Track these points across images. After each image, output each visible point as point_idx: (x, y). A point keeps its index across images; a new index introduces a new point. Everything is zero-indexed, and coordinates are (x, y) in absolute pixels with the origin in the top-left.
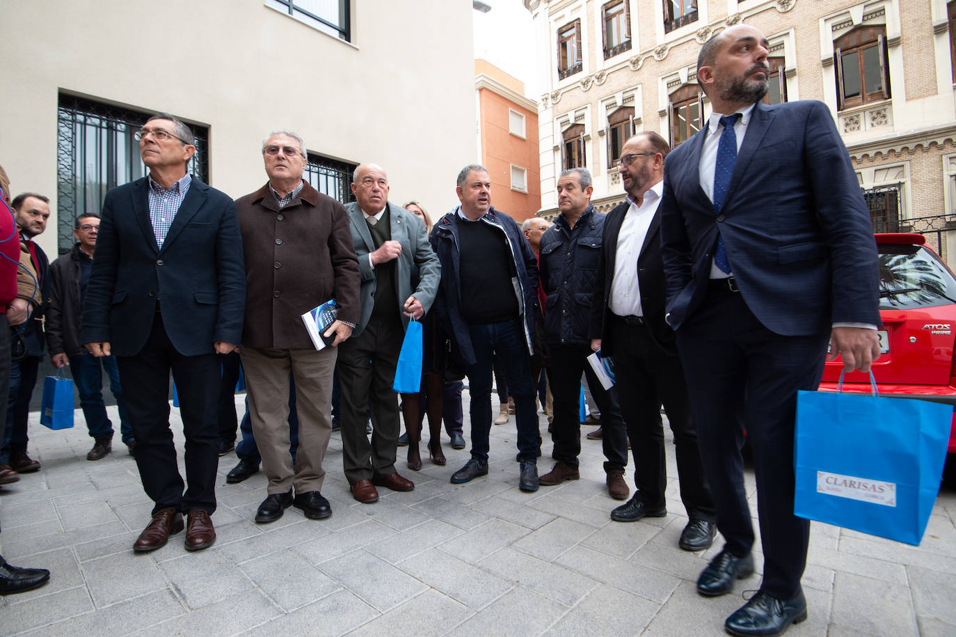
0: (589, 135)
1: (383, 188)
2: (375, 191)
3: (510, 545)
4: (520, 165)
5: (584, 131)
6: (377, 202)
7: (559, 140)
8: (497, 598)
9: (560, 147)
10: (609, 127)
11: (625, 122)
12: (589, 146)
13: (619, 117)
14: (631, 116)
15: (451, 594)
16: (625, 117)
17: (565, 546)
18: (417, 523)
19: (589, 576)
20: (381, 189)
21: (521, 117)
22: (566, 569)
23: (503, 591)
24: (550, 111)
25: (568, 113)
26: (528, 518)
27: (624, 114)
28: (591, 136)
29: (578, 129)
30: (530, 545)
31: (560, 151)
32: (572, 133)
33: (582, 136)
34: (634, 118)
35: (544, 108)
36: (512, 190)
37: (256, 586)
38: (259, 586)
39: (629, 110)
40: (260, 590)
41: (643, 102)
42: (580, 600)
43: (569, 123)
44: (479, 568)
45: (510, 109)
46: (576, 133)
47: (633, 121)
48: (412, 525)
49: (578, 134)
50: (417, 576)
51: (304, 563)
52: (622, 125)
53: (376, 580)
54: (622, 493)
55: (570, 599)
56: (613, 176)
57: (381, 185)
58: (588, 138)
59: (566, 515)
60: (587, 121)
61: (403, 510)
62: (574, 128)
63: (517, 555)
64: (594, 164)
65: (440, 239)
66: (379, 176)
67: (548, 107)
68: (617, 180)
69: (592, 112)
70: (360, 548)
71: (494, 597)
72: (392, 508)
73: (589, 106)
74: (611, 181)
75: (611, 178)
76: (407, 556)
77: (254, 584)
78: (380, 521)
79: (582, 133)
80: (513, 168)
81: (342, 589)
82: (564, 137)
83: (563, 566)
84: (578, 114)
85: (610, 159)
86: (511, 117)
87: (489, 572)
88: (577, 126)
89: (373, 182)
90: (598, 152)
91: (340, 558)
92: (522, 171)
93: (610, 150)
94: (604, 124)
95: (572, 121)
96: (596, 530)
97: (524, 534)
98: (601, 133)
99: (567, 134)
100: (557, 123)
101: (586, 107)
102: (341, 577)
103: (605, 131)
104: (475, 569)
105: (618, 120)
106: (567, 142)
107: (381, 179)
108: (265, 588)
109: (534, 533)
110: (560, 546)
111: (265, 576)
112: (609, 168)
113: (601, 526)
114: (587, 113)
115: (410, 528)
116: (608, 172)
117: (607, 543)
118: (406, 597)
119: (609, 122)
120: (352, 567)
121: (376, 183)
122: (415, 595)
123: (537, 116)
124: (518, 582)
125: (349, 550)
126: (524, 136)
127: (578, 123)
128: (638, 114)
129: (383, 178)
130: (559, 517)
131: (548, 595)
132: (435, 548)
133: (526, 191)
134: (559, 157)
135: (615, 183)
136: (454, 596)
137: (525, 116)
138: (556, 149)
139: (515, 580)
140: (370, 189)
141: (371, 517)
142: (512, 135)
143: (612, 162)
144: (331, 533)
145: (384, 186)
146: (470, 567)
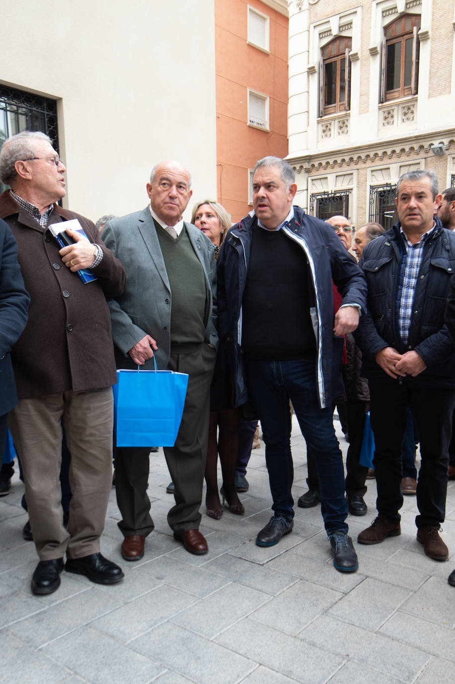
0: (356, 54)
1: (181, 194)
2: (172, 198)
3: (325, 612)
4: (262, 91)
5: (350, 47)
6: (172, 208)
7: (316, 59)
8: (332, 675)
9: (316, 68)
10: (384, 43)
11: (406, 37)
12: (356, 69)
13: (398, 29)
14: (415, 29)
15: (283, 671)
16: (408, 29)
17: (384, 613)
18: (216, 588)
19: (419, 648)
20: (179, 195)
21: (264, 19)
22: (393, 640)
23: (336, 667)
24: (305, 15)
25: (330, 19)
26: (335, 580)
27: (406, 24)
28: (359, 55)
29: (343, 44)
30: (347, 612)
31: (316, 75)
32: (333, 50)
33: (347, 55)
34: (420, 32)
35: (297, 10)
36: (249, 127)
37: (72, 672)
38: (76, 673)
39: (413, 19)
40: (78, 677)
41: (433, 8)
42: (417, 675)
43: (331, 35)
44: (302, 640)
45: (249, 7)
46: (339, 49)
47: (418, 35)
48: (212, 591)
49: (341, 52)
50: (241, 652)
51: (112, 641)
52: (403, 40)
53: (199, 658)
54: (442, 554)
55: (407, 674)
56: (386, 115)
57: (180, 190)
58: (355, 57)
59: (374, 575)
60: (354, 33)
61: (194, 572)
62: (338, 42)
63: (337, 625)
64: (361, 95)
65: (230, 248)
66: (179, 179)
67: (303, 8)
68: (390, 120)
69: (363, 19)
70: (165, 621)
71: (329, 674)
72: (181, 570)
73: (359, 10)
74: (382, 121)
75: (382, 116)
76: (222, 629)
77: (68, 671)
78: (175, 587)
79: (347, 50)
80: (251, 94)
81: (167, 670)
82: (323, 54)
83: (389, 637)
84: (345, 21)
85: (383, 89)
86: (250, 19)
87: (313, 644)
88: (341, 40)
89: (171, 185)
90: (368, 78)
91: (149, 633)
92: (264, 100)
93: (384, 77)
94: (377, 39)
95: (335, 32)
96: (411, 593)
97: (337, 599)
98: (373, 52)
99: (327, 51)
100: (315, 33)
101: (356, 12)
102: (161, 656)
103: (379, 49)
104: (298, 642)
105: (398, 33)
106: (328, 62)
107: (181, 183)
108: (83, 675)
109: (347, 598)
110: (379, 613)
111: (77, 661)
112: (381, 102)
113: (416, 588)
114: (356, 20)
115: (211, 594)
116: (380, 109)
117: (428, 609)
118: (238, 676)
119: (385, 35)
120: (168, 644)
121: (174, 187)
122: (247, 674)
123: (286, 19)
124: (348, 655)
125: (155, 624)
126: (266, 48)
127: (344, 34)
128: (426, 25)
129: (186, 182)
130: (367, 577)
131: (383, 670)
132: (247, 617)
133: (267, 127)
134: (314, 84)
135: (388, 123)
136: (288, 674)
137: (268, 19)
138: (311, 71)
139: (344, 653)
140: (166, 193)
141: (163, 581)
142: (251, 47)
143: (386, 94)
144: (126, 603)
145: (183, 191)
146: (292, 639)
